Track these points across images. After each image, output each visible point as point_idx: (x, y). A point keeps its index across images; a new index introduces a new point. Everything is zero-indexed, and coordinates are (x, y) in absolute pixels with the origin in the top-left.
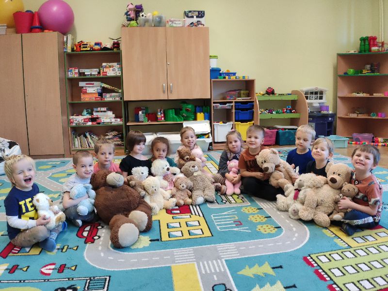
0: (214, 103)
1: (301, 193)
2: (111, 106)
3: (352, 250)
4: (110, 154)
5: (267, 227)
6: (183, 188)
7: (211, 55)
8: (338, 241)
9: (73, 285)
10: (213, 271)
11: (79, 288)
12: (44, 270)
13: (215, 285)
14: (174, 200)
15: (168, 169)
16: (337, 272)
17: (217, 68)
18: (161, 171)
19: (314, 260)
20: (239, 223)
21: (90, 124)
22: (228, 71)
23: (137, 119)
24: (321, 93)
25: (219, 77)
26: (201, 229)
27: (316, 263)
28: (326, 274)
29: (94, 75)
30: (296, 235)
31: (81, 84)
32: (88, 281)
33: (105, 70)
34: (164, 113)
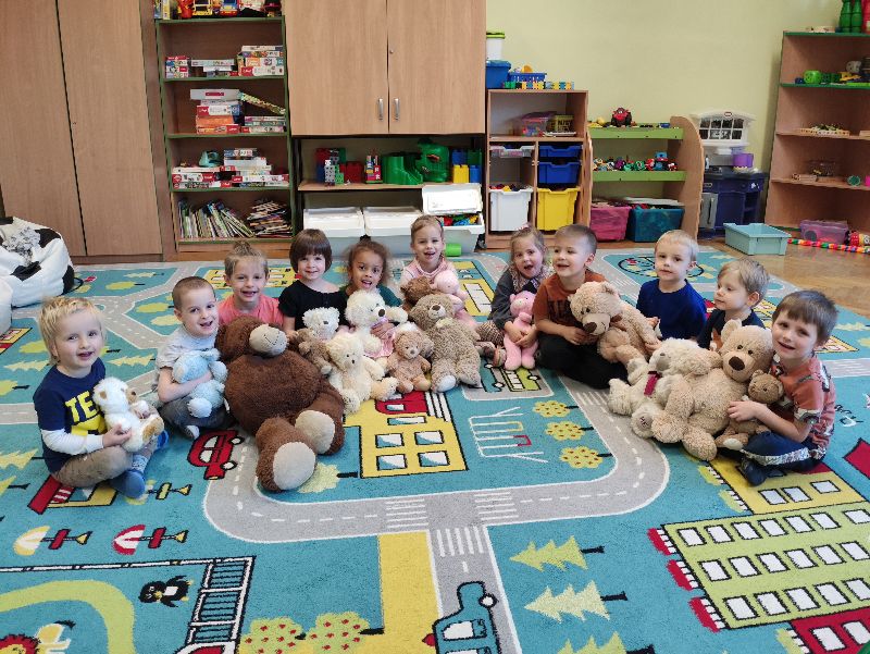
0: (492, 143)
1: (661, 382)
2: (262, 146)
3: (753, 520)
4: (257, 278)
5: (584, 454)
6: (413, 356)
7: (489, 29)
8: (727, 496)
9: (181, 577)
10: (462, 552)
11: (191, 582)
12: (120, 541)
13: (464, 584)
14: (392, 382)
15: (382, 313)
16: (715, 571)
17: (502, 63)
18: (366, 316)
19: (670, 539)
20: (524, 441)
21: (217, 185)
22: (527, 68)
23: (320, 177)
24: (739, 123)
25: (507, 84)
26: (445, 452)
27: (675, 546)
28: (692, 572)
29: (224, 73)
30: (641, 476)
31: (195, 94)
32: (210, 567)
33: (250, 62)
34: (380, 164)
